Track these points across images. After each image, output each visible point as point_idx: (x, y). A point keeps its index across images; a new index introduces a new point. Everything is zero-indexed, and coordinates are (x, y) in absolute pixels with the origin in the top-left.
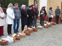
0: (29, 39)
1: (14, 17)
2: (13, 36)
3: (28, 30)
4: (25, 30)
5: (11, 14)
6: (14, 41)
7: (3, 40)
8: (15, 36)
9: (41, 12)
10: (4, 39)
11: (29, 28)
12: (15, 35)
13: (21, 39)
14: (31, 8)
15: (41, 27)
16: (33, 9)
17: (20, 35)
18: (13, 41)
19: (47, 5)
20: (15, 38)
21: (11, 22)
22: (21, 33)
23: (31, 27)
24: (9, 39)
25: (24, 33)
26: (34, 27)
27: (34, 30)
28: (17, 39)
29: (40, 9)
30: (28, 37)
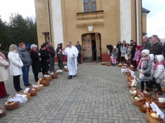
0: (50, 91)
1: (21, 64)
2: (25, 92)
3: (44, 79)
4: (40, 80)
6: (29, 100)
7: (9, 103)
8: (29, 92)
10: (11, 100)
11: (45, 76)
12: (27, 89)
13: (38, 94)
15: (61, 71)
17: (35, 88)
18: (27, 100)
20: (29, 94)
22: (36, 86)
23: (48, 74)
24: (20, 98)
27: (53, 77)
28: (32, 95)
30: (47, 89)
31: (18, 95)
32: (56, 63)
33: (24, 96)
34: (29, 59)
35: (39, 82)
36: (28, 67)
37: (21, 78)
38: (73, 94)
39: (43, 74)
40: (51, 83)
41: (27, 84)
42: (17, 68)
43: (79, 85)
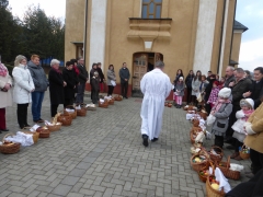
0: (70, 134)
2: (32, 130)
3: (65, 114)
4: (59, 114)
6: (36, 142)
7: (6, 143)
8: (37, 131)
9: (92, 75)
10: (9, 139)
11: (67, 110)
12: (36, 127)
13: (52, 135)
14: (71, 67)
15: (93, 106)
16: (74, 69)
17: (48, 127)
18: (32, 141)
19: (105, 59)
20: (38, 134)
21: (25, 99)
23: (72, 108)
24: (23, 138)
25: (58, 121)
26: (79, 108)
27: (79, 114)
28: (42, 136)
30: (66, 130)
31: (21, 133)
33: (30, 136)
35: (55, 118)
36: (42, 93)
37: (30, 108)
40: (74, 122)
41: (37, 120)
42: (23, 93)
43: (117, 130)
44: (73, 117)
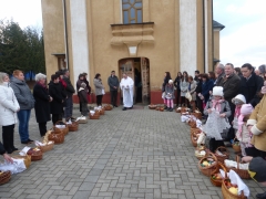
0: (65, 152)
1: (17, 106)
2: (21, 154)
3: (56, 131)
4: (49, 132)
5: (8, 99)
6: (28, 167)
8: (28, 153)
11: (58, 126)
12: (26, 149)
13: (45, 156)
17: (40, 147)
18: (24, 167)
19: (90, 68)
20: (30, 158)
22: (41, 143)
23: (62, 123)
25: (50, 139)
26: (70, 122)
27: (71, 129)
28: (34, 158)
29: (75, 80)
30: (60, 149)
32: (76, 105)
33: (21, 161)
34: (30, 98)
35: (46, 137)
36: (29, 111)
37: (16, 129)
38: (103, 156)
39: (55, 123)
40: (67, 138)
43: (114, 141)
44: (65, 133)
